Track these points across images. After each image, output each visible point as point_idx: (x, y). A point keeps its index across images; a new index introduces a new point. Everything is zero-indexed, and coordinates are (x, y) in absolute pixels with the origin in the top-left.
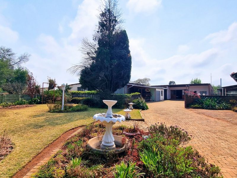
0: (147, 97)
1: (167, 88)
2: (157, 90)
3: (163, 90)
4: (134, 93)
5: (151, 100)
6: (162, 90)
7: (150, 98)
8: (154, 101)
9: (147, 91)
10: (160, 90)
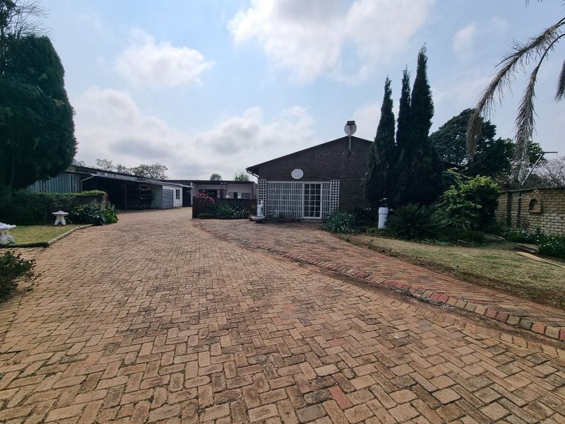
0: (142, 200)
1: (191, 186)
2: (164, 187)
3: (181, 190)
4: (87, 192)
5: (152, 206)
6: (178, 189)
7: (151, 203)
8: (158, 208)
9: (144, 189)
10: (174, 189)
